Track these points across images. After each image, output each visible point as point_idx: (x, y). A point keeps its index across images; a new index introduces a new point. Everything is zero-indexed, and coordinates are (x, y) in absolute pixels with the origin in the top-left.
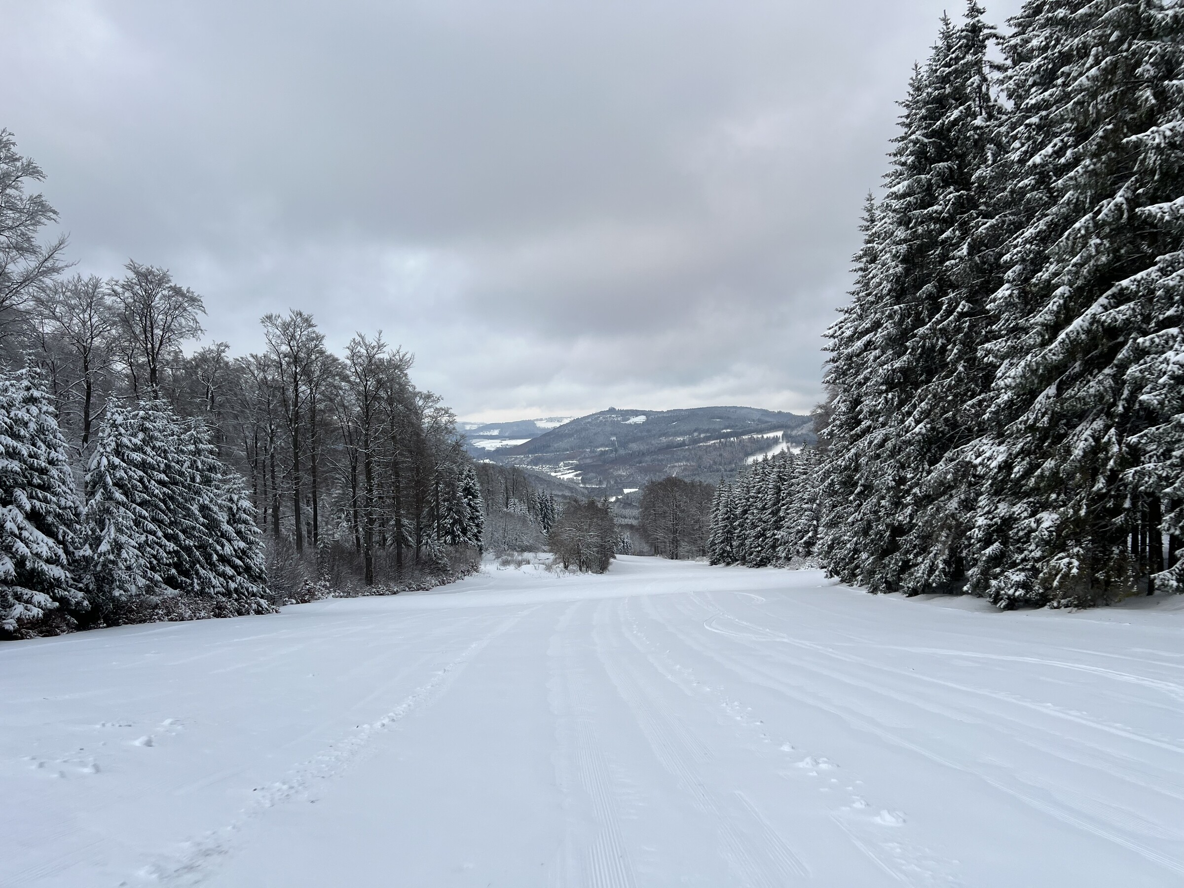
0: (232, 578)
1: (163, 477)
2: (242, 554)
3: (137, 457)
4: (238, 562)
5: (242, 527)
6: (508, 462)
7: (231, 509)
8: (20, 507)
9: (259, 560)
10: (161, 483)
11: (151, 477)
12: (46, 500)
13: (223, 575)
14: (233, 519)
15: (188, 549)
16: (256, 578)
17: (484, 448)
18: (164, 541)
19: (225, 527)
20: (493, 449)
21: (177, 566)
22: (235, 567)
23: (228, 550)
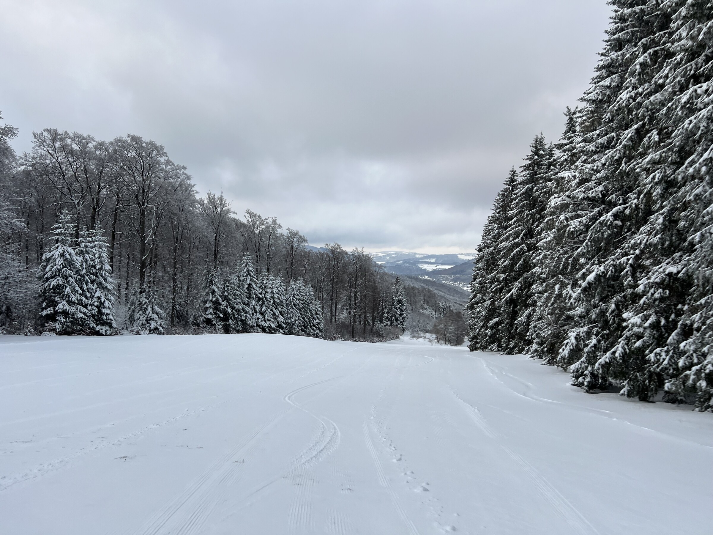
0: (315, 330)
1: (302, 302)
2: (318, 324)
3: (298, 297)
4: (317, 326)
5: (318, 316)
6: (439, 279)
7: (316, 311)
8: (278, 310)
9: (322, 326)
10: (302, 304)
11: (300, 302)
12: (283, 309)
13: (313, 329)
14: (316, 314)
15: (306, 321)
16: (321, 331)
17: (426, 269)
18: (302, 319)
19: (315, 316)
20: (431, 270)
21: (304, 326)
22: (316, 327)
23: (315, 322)
